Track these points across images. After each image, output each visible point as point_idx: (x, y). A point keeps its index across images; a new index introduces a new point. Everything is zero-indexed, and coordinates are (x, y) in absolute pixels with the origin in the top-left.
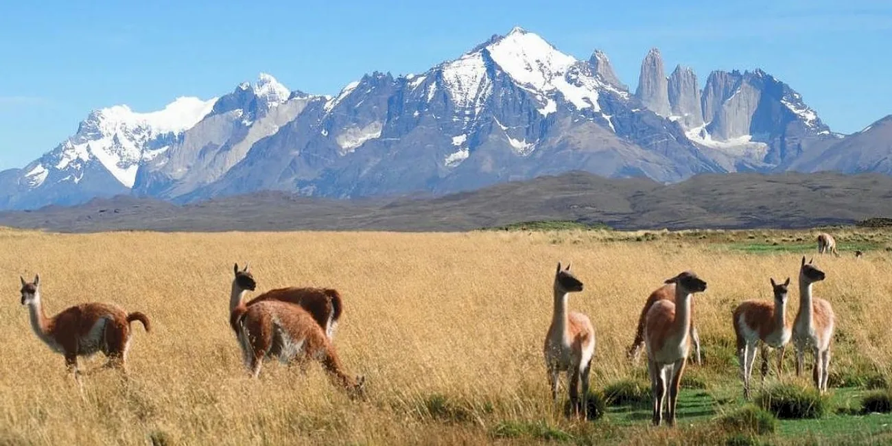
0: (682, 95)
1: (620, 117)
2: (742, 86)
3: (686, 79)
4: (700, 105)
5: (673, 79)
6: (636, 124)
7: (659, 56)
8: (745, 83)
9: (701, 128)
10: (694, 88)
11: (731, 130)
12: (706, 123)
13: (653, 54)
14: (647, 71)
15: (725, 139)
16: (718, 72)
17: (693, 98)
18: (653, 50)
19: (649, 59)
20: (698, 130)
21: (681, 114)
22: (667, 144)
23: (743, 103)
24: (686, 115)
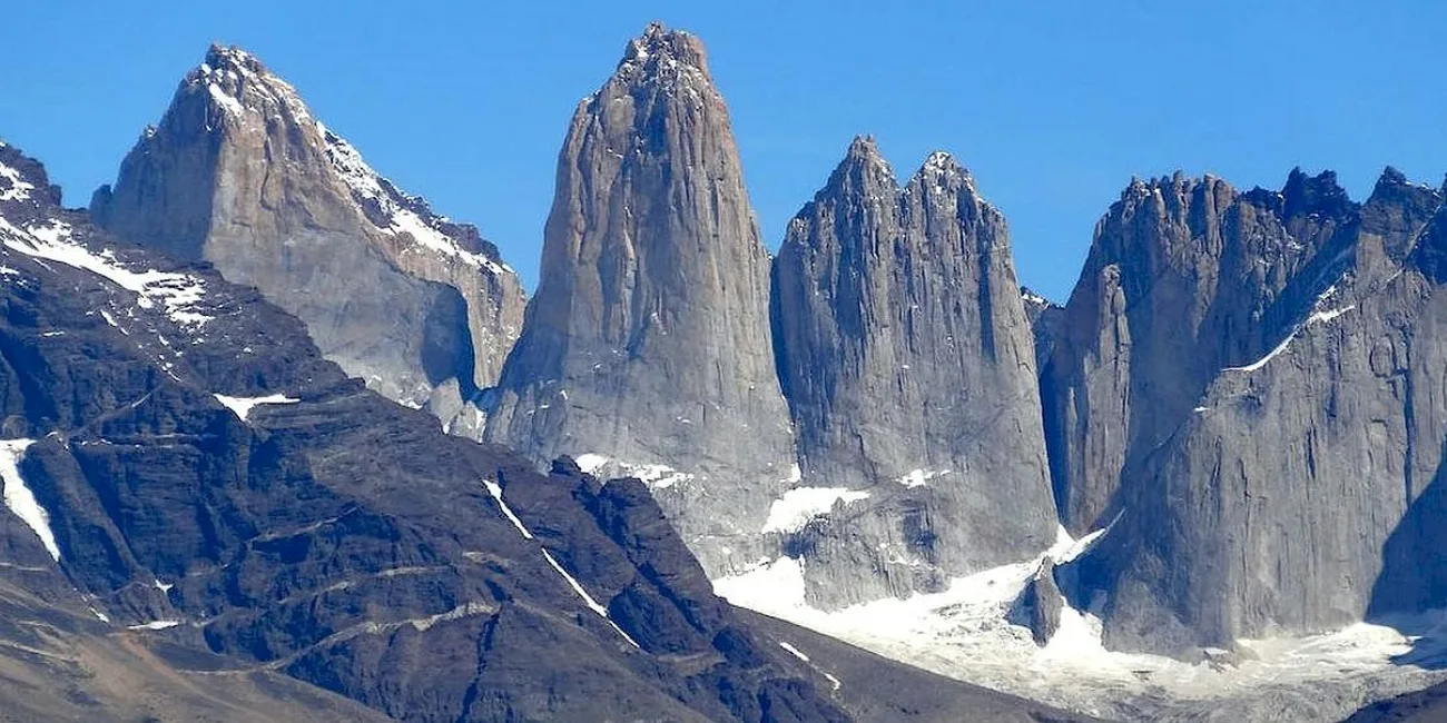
0: (884, 343)
1: (103, 445)
2: (1363, 279)
3: (917, 237)
4: (1033, 413)
5: (814, 241)
6: (241, 498)
7: (694, 80)
8: (1375, 258)
9: (1033, 566)
10: (984, 295)
11: (1265, 577)
12: (1075, 532)
13: (651, 67)
14: (603, 183)
15: (1215, 636)
16: (1167, 187)
17: (974, 364)
18: (653, 45)
19: (621, 106)
20: (1009, 580)
21: (871, 474)
22: (487, 641)
23: (1366, 393)
24: (917, 478)
